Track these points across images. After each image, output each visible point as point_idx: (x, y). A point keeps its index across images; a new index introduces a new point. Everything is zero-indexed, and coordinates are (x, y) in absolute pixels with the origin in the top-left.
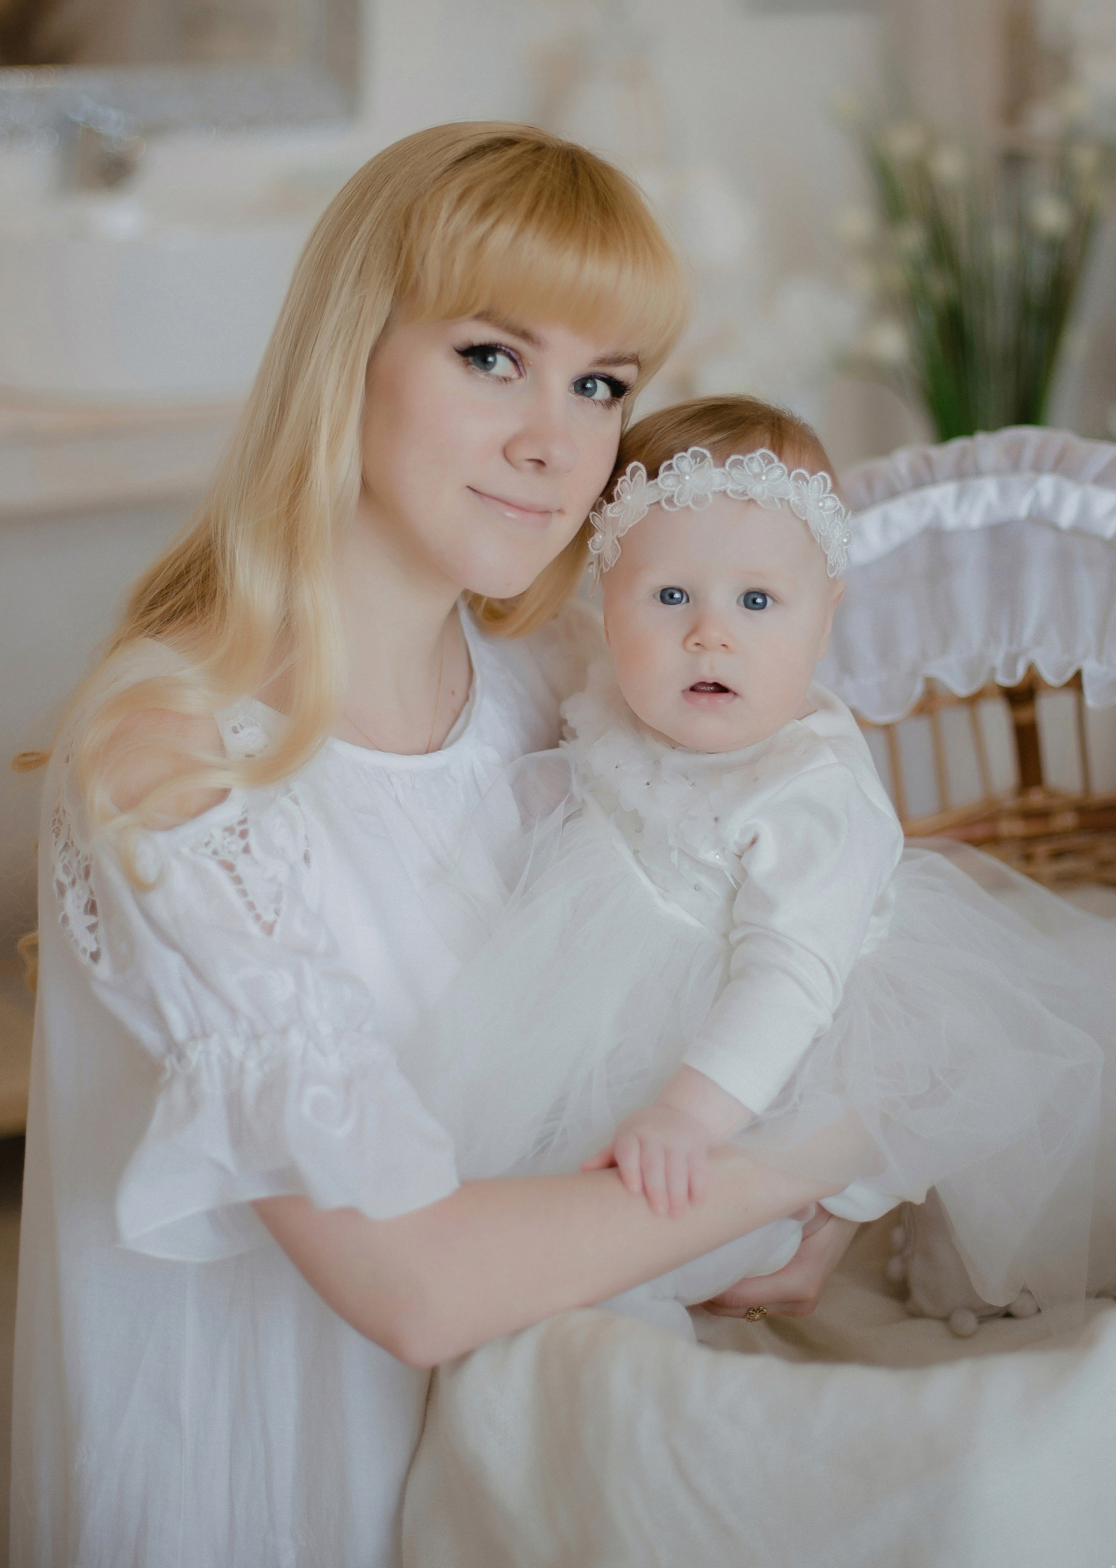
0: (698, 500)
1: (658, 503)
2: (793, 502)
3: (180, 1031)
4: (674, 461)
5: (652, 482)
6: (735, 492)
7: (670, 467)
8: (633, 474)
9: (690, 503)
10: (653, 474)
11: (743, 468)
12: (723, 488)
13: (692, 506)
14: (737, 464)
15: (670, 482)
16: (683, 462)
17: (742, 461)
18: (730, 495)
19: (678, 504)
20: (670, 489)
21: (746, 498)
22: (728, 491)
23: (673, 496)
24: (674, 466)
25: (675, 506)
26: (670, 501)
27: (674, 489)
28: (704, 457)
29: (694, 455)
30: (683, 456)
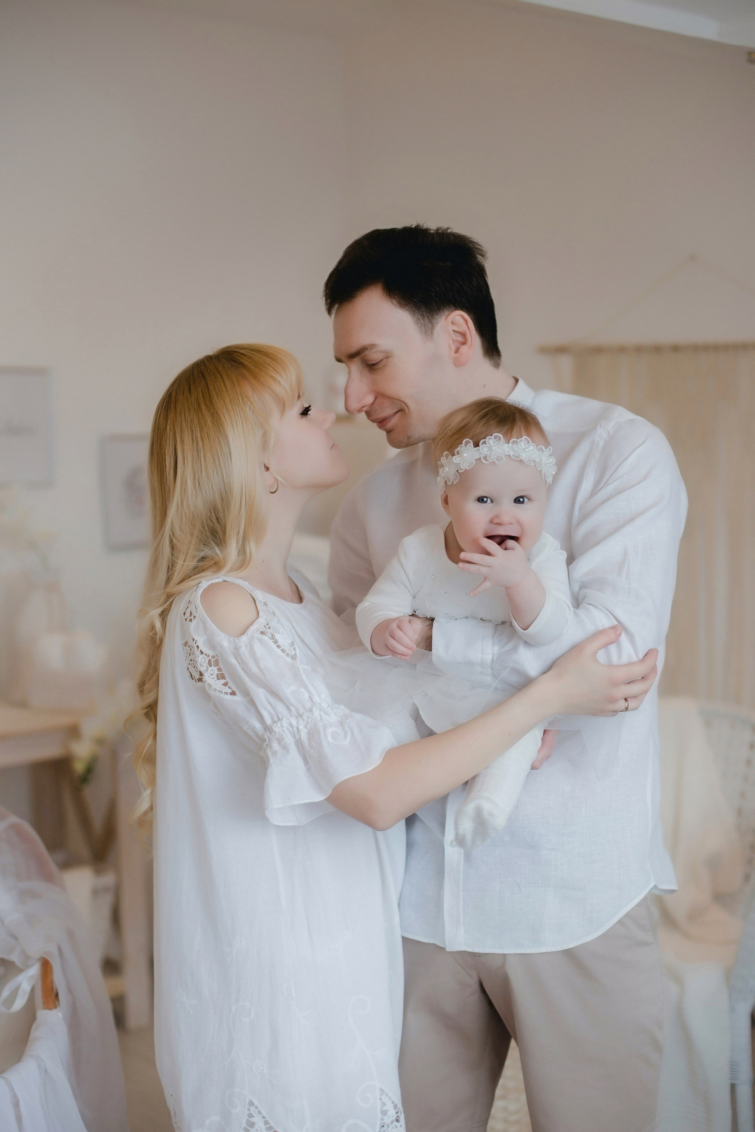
0: (499, 459)
1: (480, 459)
2: (537, 461)
3: (268, 721)
4: (486, 440)
5: (476, 449)
6: (514, 456)
7: (485, 442)
8: (466, 445)
9: (495, 460)
10: (476, 445)
11: (518, 445)
12: (509, 453)
13: (496, 461)
14: (514, 442)
15: (485, 449)
16: (490, 441)
17: (517, 442)
18: (513, 457)
19: (489, 460)
20: (485, 453)
21: (519, 459)
22: (511, 455)
23: (487, 456)
24: (487, 442)
25: (488, 461)
26: (485, 458)
27: (487, 453)
28: (500, 438)
29: (495, 437)
30: (490, 438)
